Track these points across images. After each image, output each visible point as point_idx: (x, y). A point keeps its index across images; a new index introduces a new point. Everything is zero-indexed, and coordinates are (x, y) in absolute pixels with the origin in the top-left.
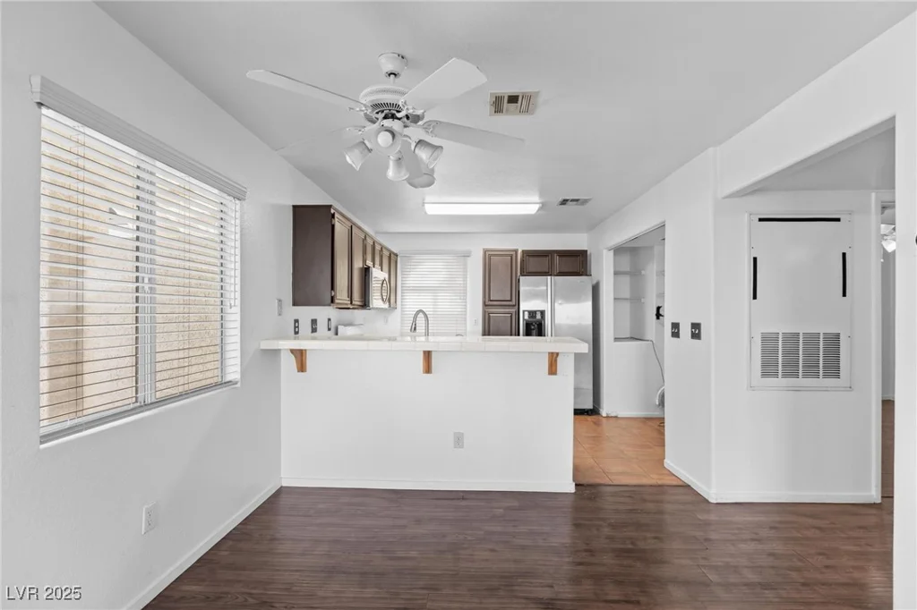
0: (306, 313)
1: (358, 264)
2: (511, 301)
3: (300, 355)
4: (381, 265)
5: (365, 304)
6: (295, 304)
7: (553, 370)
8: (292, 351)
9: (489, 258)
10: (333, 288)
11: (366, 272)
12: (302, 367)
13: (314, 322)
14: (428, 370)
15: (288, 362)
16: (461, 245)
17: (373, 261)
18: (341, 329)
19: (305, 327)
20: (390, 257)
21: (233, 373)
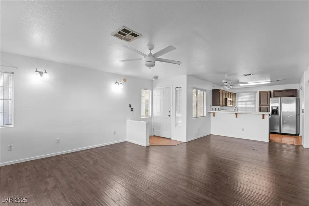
0: (215, 107)
1: (224, 97)
2: (268, 104)
3: (214, 113)
4: (230, 97)
5: (226, 105)
6: (213, 106)
7: (263, 118)
8: (213, 113)
9: (261, 94)
10: (219, 103)
11: (226, 99)
12: (214, 116)
13: (216, 109)
14: (236, 117)
15: (212, 115)
16: (254, 90)
17: (228, 96)
18: (221, 110)
19: (214, 109)
20: (233, 95)
21: (205, 115)
